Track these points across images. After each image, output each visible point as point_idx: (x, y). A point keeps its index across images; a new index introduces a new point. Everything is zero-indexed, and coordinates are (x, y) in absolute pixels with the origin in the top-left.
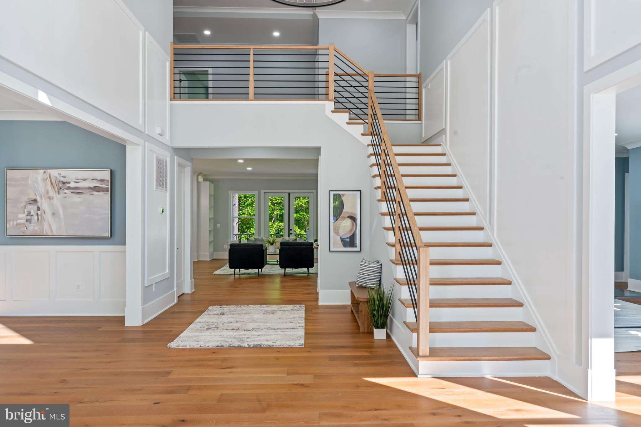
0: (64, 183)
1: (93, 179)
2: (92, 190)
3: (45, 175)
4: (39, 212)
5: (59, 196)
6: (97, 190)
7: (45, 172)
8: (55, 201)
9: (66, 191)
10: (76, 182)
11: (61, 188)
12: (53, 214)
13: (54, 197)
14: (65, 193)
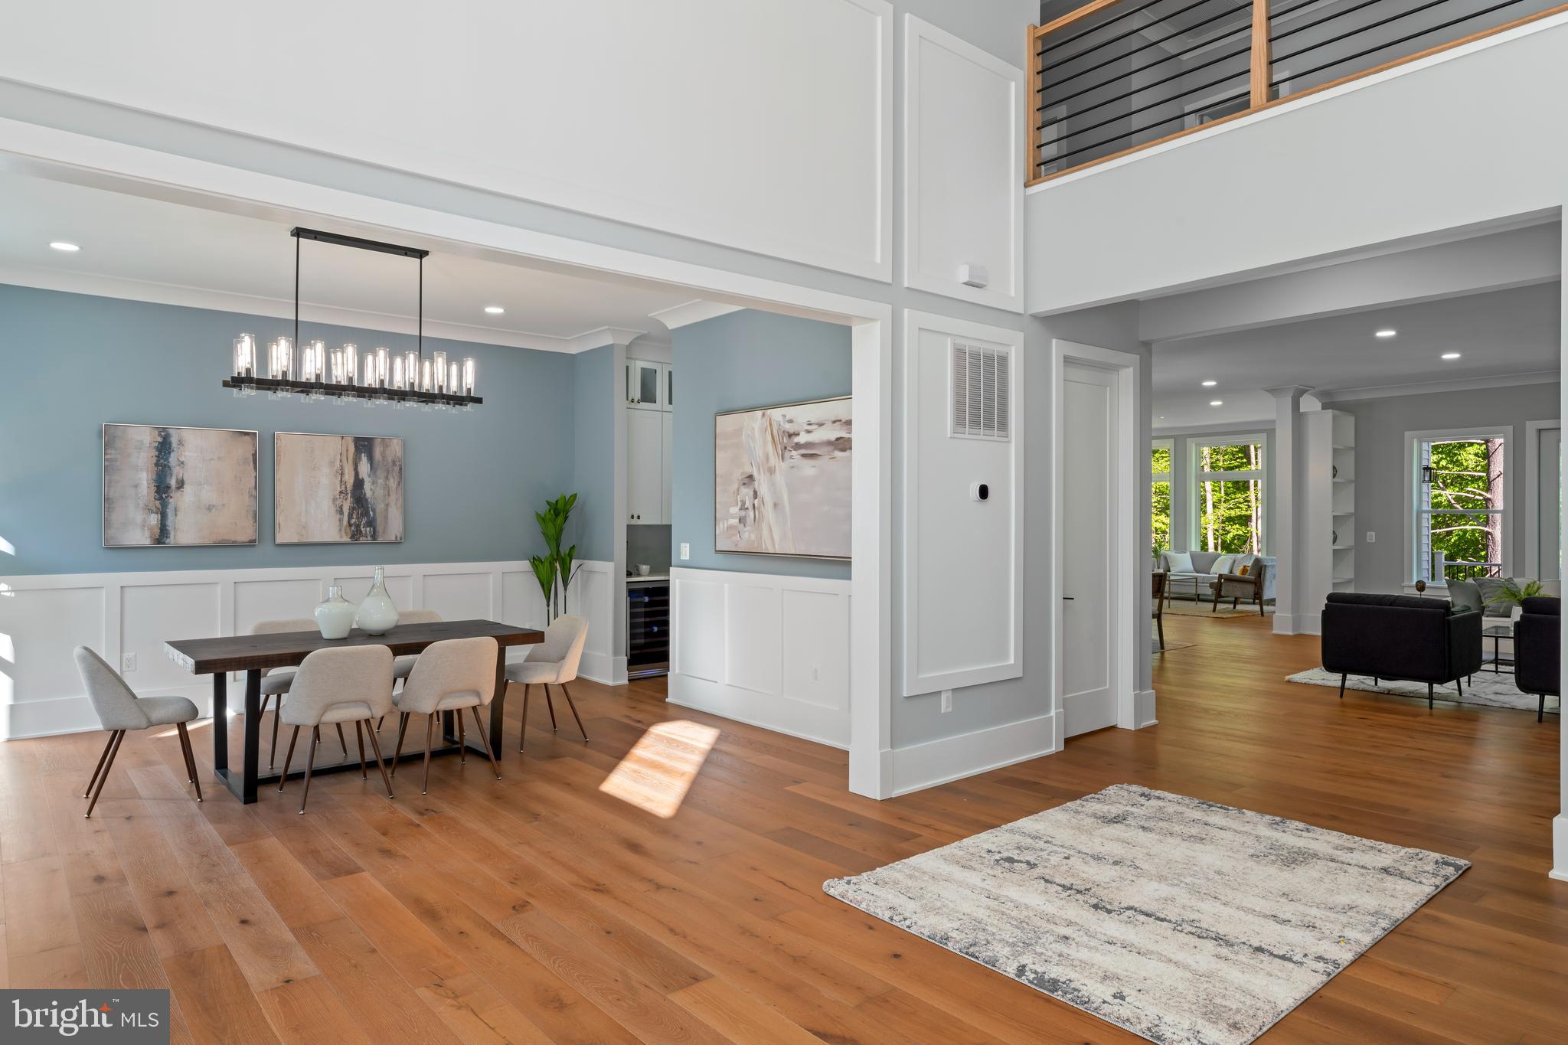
0: (790, 436)
1: (834, 422)
2: (833, 448)
3: (764, 420)
4: (756, 502)
5: (784, 465)
6: (841, 446)
7: (764, 415)
8: (779, 477)
9: (794, 453)
10: (809, 432)
11: (786, 448)
12: (775, 505)
13: (777, 468)
14: (792, 457)
